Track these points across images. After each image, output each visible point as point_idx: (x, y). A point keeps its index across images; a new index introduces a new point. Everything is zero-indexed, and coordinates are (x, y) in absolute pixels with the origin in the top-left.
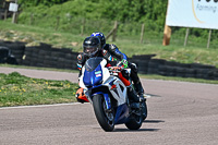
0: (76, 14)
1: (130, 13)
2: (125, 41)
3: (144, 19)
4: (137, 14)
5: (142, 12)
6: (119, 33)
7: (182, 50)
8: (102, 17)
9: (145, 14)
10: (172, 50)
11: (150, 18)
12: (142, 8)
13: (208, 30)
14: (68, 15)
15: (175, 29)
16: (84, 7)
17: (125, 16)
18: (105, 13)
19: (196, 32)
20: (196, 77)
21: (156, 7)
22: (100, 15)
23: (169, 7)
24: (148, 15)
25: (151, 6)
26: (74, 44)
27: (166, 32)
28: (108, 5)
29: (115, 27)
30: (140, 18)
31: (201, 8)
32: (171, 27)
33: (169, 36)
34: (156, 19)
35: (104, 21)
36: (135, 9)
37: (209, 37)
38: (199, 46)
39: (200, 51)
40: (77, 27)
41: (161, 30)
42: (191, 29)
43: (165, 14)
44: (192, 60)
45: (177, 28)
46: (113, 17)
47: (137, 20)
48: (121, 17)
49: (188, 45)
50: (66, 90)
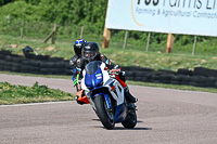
0: (16, 16)
1: (70, 16)
2: (64, 43)
3: (83, 22)
4: (76, 17)
5: (82, 15)
6: (58, 36)
7: (121, 52)
8: (42, 20)
9: (84, 16)
10: (111, 53)
11: (89, 20)
12: (81, 10)
13: (147, 33)
14: (8, 17)
15: (114, 32)
16: (24, 9)
17: (65, 18)
18: (45, 16)
19: (135, 35)
20: (135, 80)
21: (96, 9)
22: (39, 18)
23: (108, 9)
24: (87, 18)
25: (91, 9)
26: (14, 46)
27: (105, 34)
28: (47, 7)
29: (54, 29)
30: (79, 21)
31: (139, 11)
32: (110, 30)
33: (108, 39)
34: (95, 21)
35: (44, 24)
36: (74, 12)
37: (148, 40)
38: (138, 49)
39: (139, 54)
40: (17, 30)
41: (100, 33)
42: (130, 32)
43: (105, 17)
44: (131, 63)
45: (117, 31)
46: (52, 20)
47: (76, 23)
48: (60, 20)
49: (127, 48)
50: (5, 92)
